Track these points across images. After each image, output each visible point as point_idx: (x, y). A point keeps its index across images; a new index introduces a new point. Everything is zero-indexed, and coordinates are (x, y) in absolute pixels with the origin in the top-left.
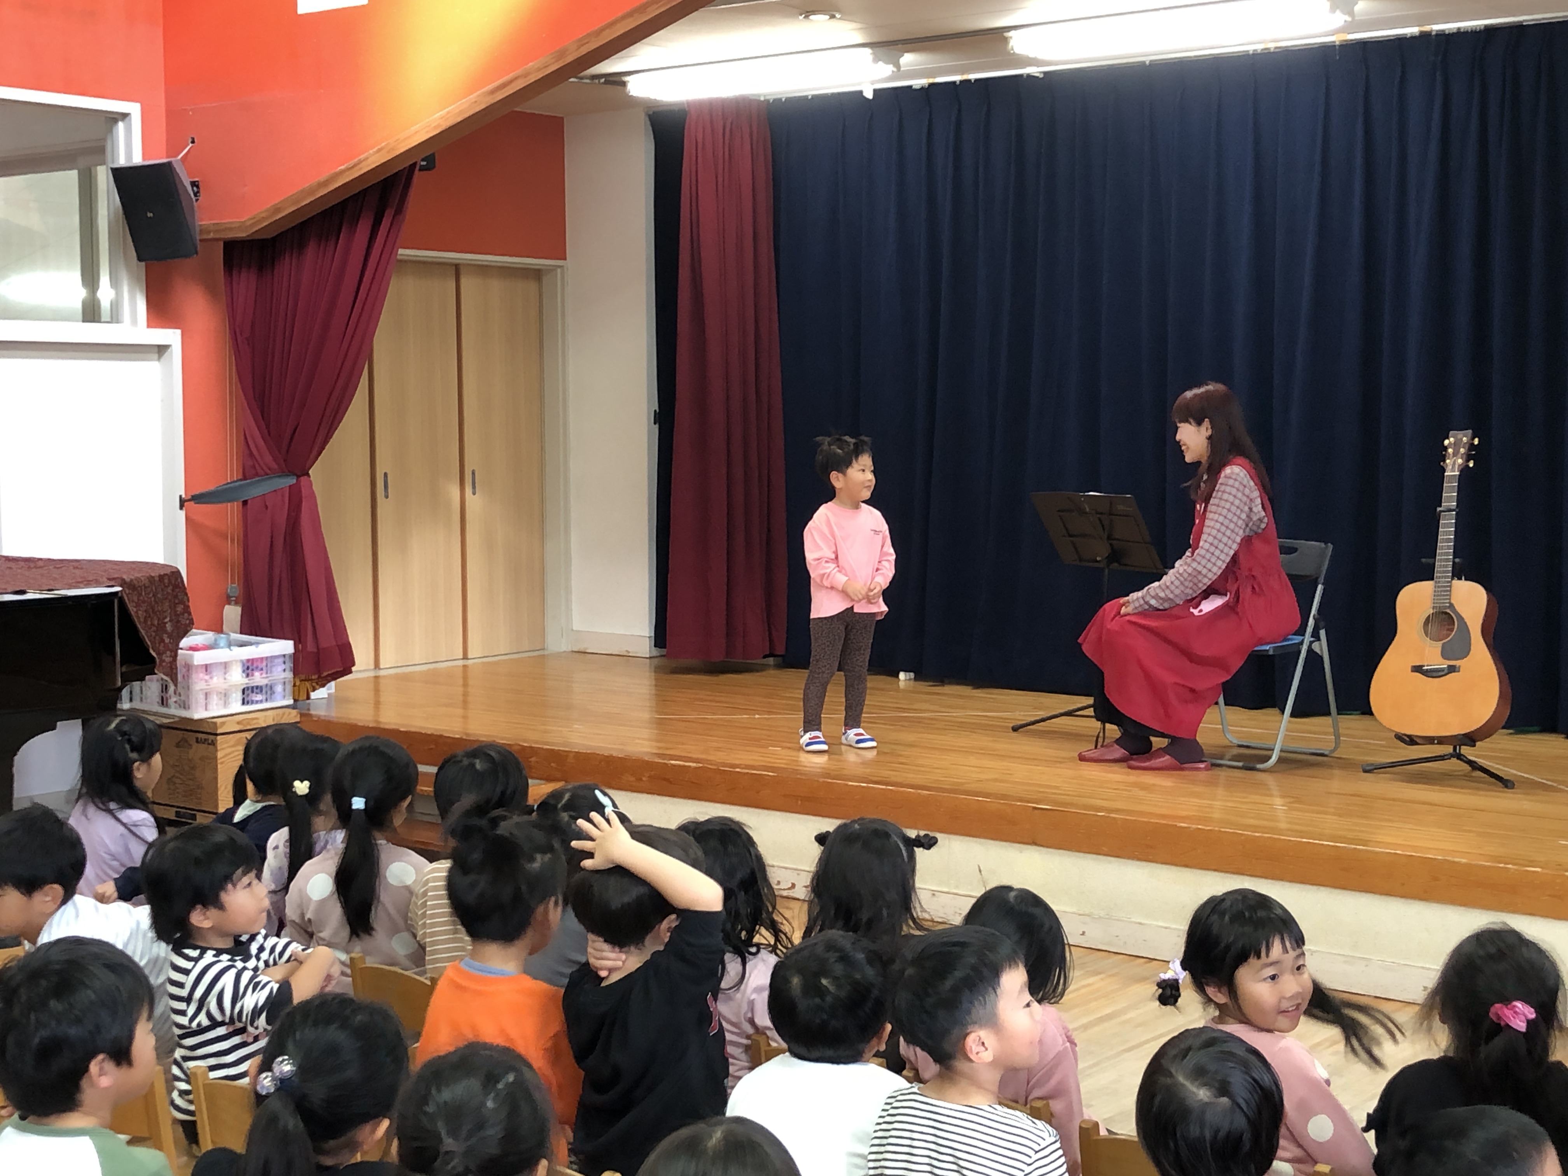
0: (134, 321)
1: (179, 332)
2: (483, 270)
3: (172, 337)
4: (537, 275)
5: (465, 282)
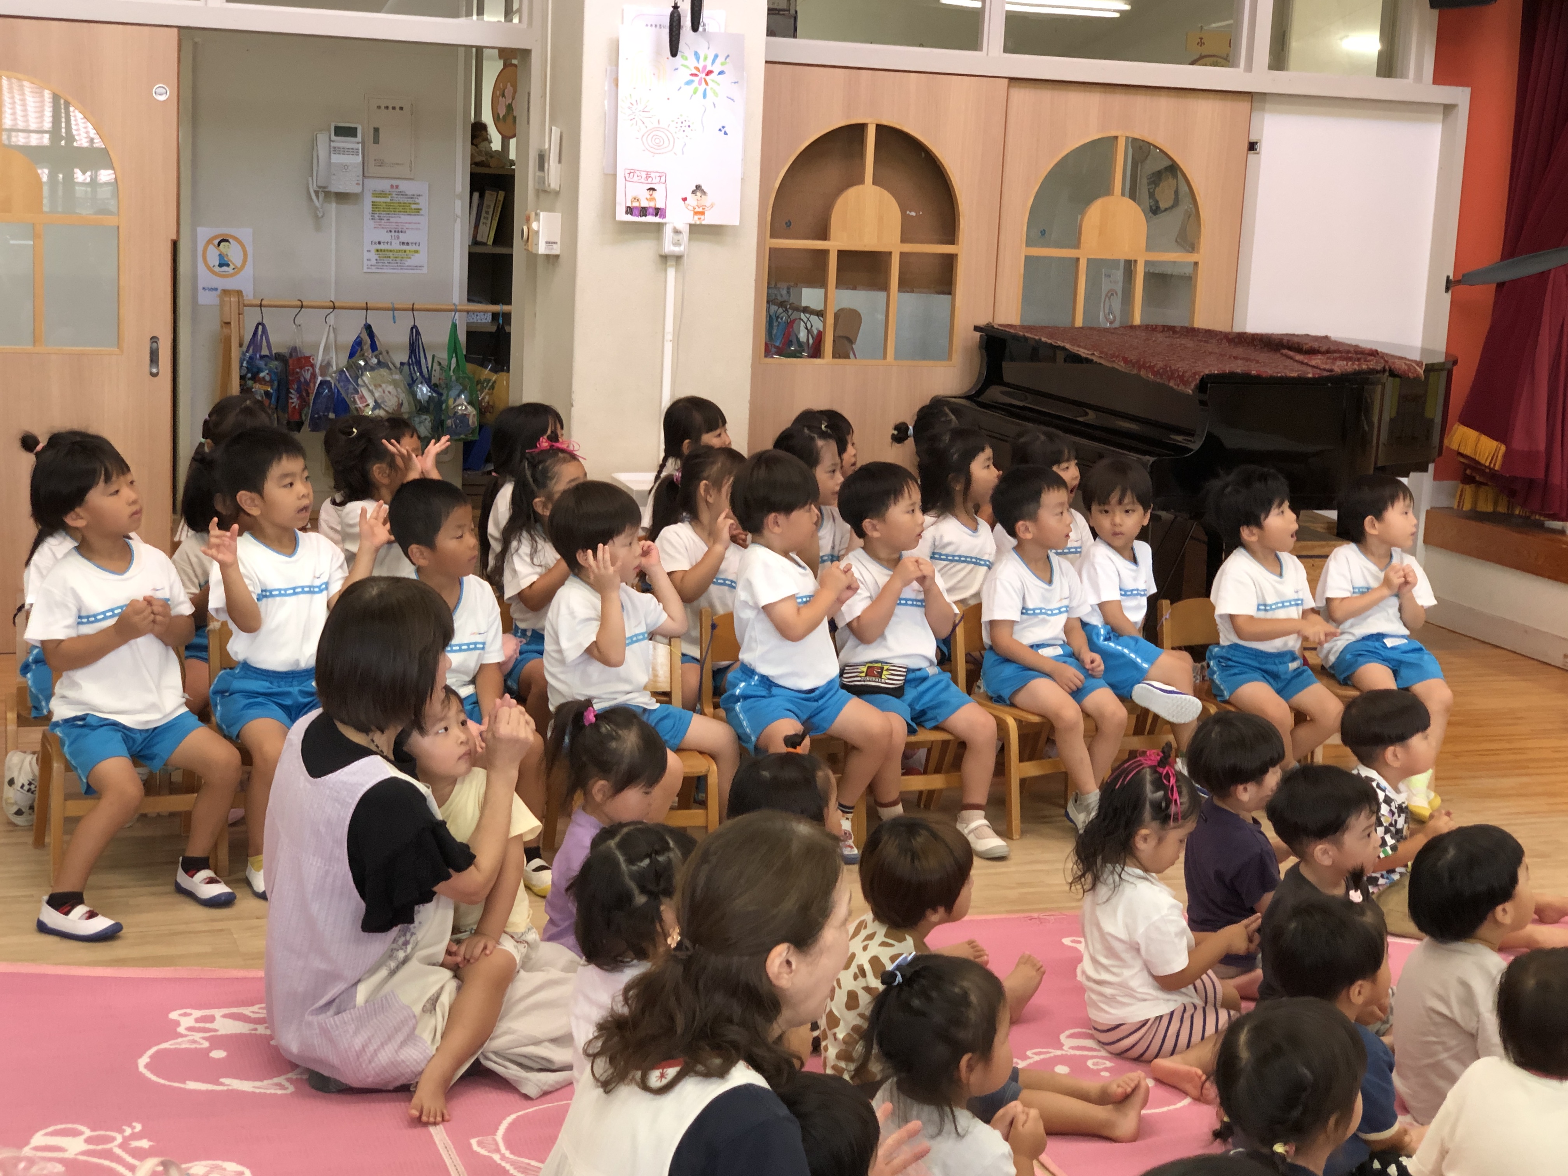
0: (1419, 78)
1: (1468, 90)
3: (1460, 95)
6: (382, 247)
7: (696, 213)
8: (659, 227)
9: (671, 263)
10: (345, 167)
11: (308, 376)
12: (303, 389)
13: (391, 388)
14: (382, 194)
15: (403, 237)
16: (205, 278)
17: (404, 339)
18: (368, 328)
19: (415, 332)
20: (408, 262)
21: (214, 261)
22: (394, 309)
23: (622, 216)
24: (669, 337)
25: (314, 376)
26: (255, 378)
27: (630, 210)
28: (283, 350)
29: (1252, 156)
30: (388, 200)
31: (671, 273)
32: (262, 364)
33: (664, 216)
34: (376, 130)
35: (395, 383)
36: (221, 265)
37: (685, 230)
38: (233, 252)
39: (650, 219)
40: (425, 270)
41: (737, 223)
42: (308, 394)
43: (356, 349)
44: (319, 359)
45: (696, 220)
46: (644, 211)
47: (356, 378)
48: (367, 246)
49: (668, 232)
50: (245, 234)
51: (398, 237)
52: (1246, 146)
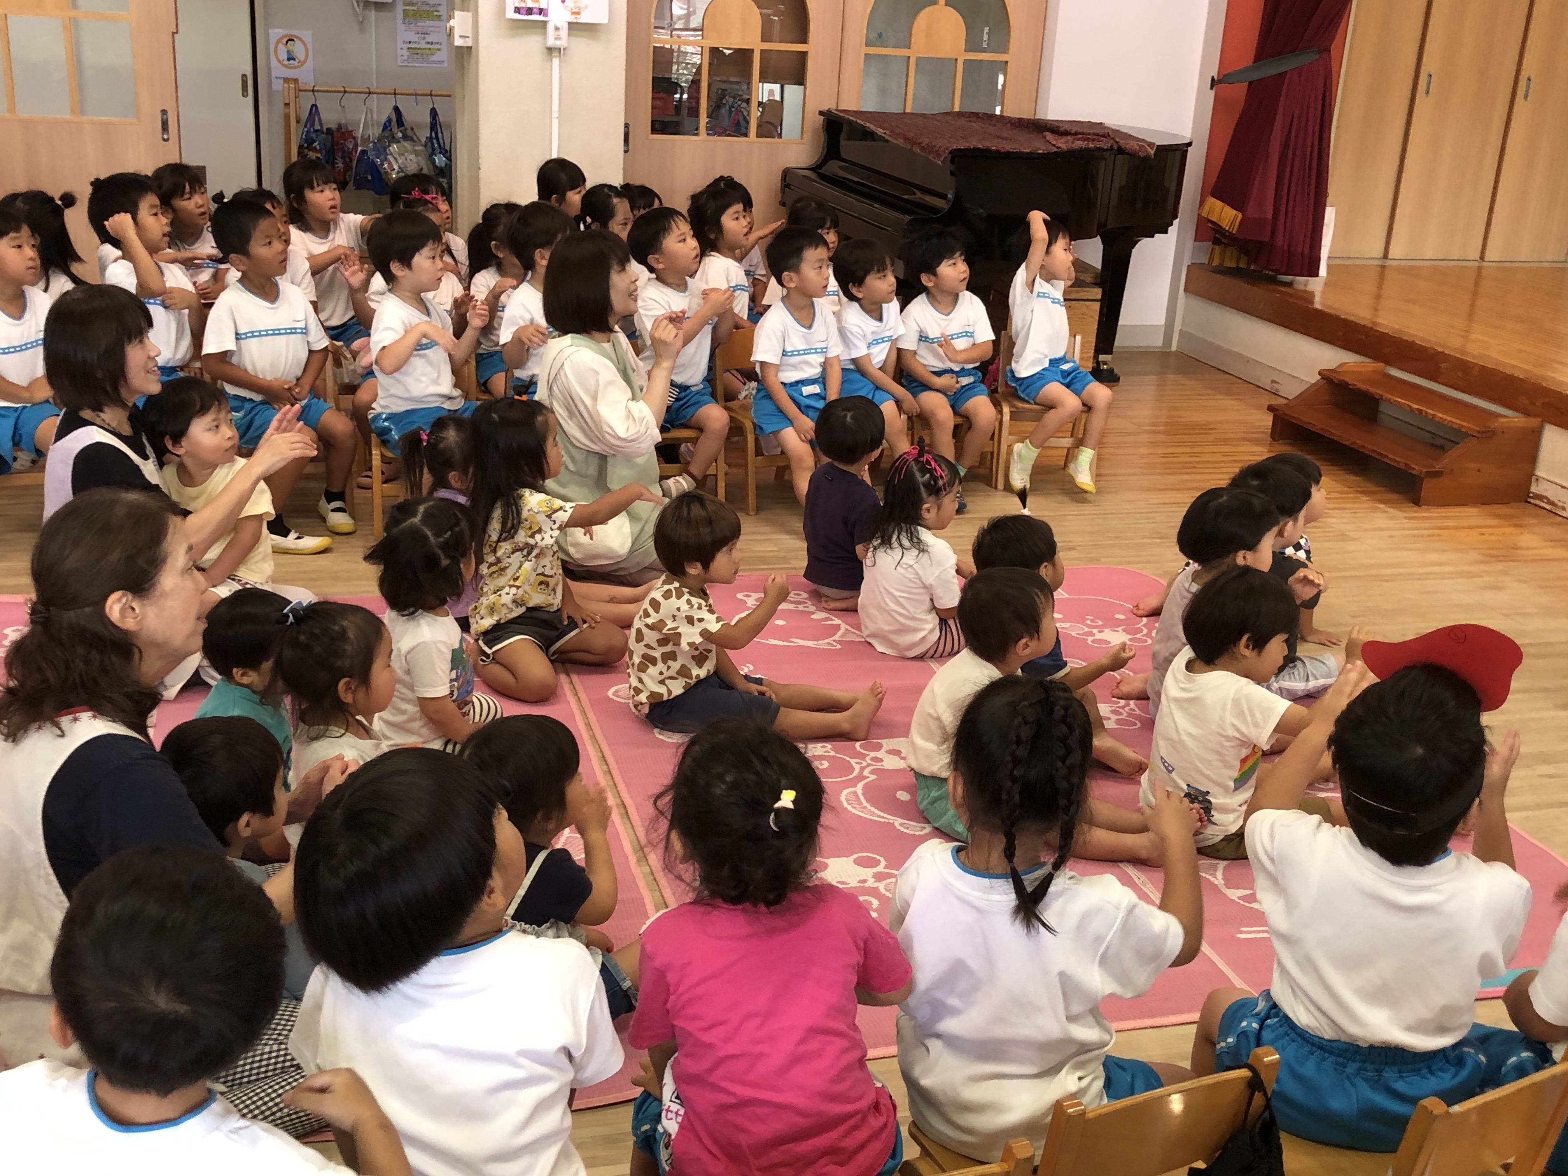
6: (411, 46)
7: (573, 13)
8: (544, 24)
9: (555, 54)
11: (351, 146)
12: (347, 156)
13: (412, 157)
14: (410, 3)
15: (429, 38)
16: (278, 70)
17: (428, 119)
18: (396, 109)
19: (434, 113)
20: (434, 58)
21: (283, 56)
22: (416, 95)
23: (511, 15)
24: (555, 115)
25: (356, 145)
26: (310, 147)
27: (518, 10)
28: (333, 126)
30: (415, 8)
31: (556, 61)
32: (314, 136)
33: (546, 15)
35: (417, 153)
36: (289, 59)
37: (566, 26)
38: (298, 49)
39: (535, 17)
40: (445, 65)
41: (605, 21)
42: (351, 161)
43: (387, 126)
44: (359, 134)
45: (573, 19)
46: (530, 11)
47: (385, 149)
48: (400, 44)
49: (550, 28)
50: (306, 35)
51: (424, 38)
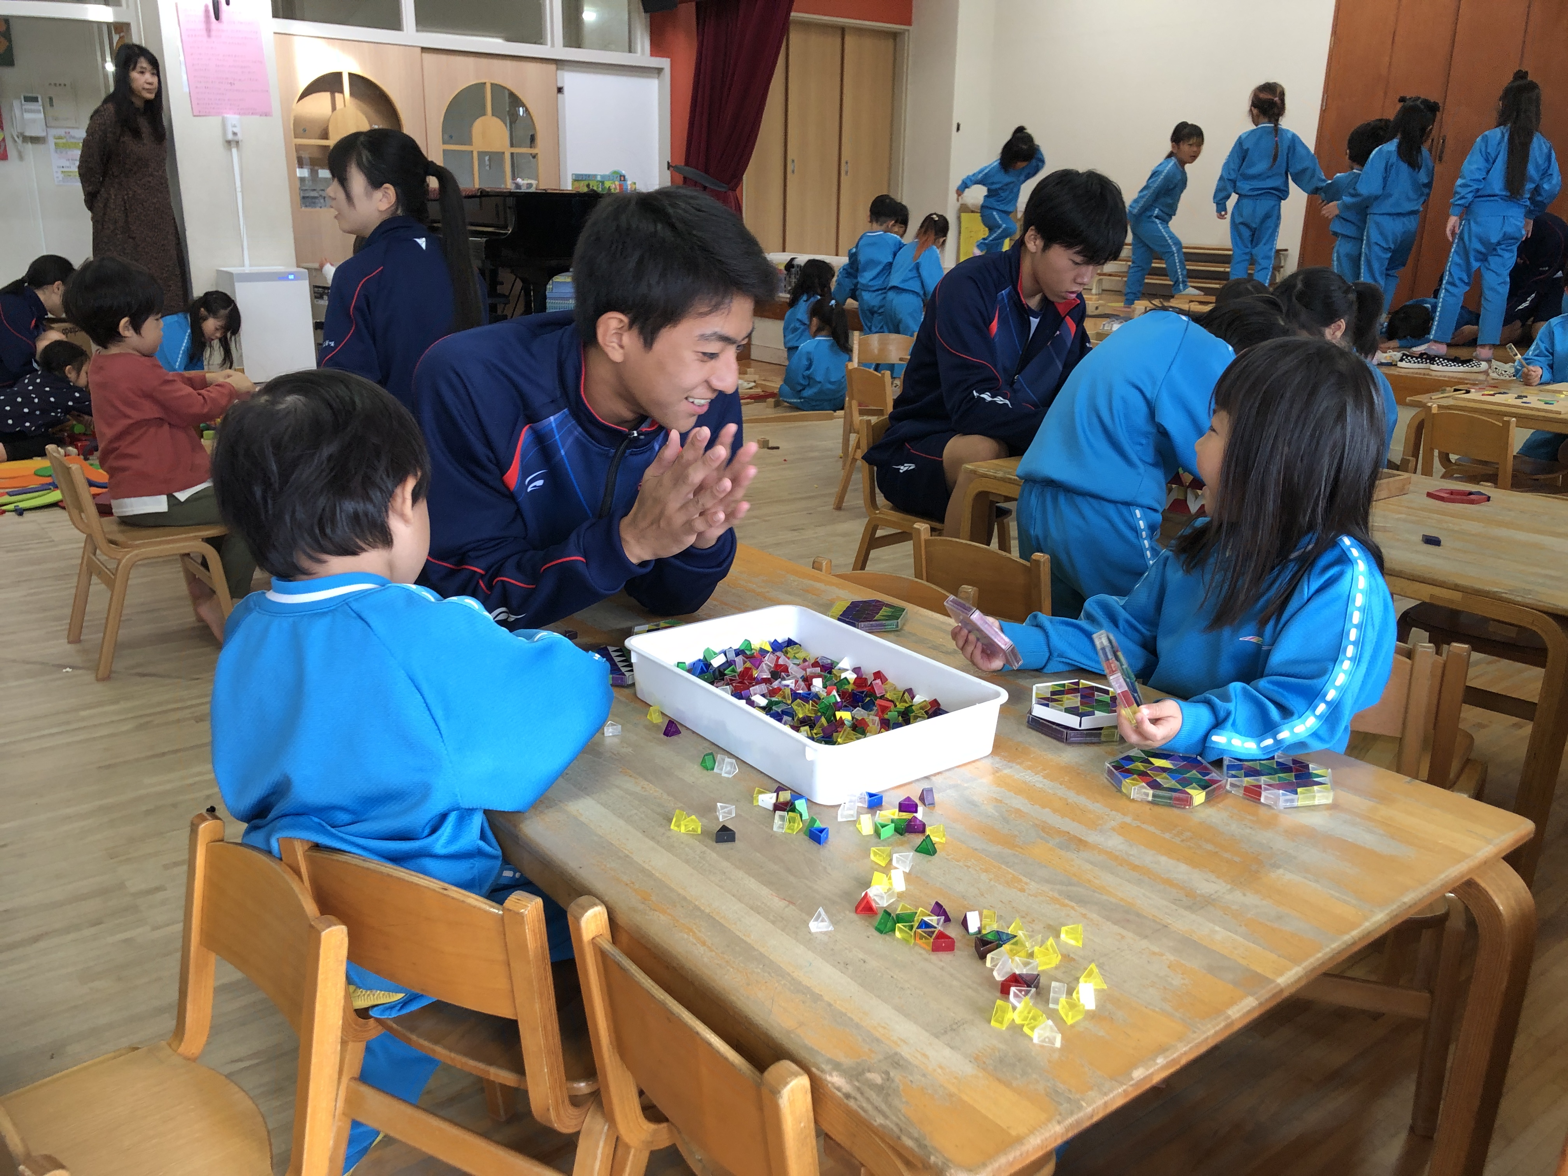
0: (643, 52)
1: (669, 60)
2: (860, 31)
3: (664, 63)
4: (895, 36)
5: (848, 39)
6: (64, 170)
9: (233, 144)
10: (34, 121)
14: (60, 138)
24: (239, 189)
29: (559, 95)
30: (64, 141)
31: (234, 150)
34: (51, 99)
48: (55, 169)
49: (229, 127)
52: (556, 90)
